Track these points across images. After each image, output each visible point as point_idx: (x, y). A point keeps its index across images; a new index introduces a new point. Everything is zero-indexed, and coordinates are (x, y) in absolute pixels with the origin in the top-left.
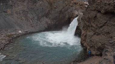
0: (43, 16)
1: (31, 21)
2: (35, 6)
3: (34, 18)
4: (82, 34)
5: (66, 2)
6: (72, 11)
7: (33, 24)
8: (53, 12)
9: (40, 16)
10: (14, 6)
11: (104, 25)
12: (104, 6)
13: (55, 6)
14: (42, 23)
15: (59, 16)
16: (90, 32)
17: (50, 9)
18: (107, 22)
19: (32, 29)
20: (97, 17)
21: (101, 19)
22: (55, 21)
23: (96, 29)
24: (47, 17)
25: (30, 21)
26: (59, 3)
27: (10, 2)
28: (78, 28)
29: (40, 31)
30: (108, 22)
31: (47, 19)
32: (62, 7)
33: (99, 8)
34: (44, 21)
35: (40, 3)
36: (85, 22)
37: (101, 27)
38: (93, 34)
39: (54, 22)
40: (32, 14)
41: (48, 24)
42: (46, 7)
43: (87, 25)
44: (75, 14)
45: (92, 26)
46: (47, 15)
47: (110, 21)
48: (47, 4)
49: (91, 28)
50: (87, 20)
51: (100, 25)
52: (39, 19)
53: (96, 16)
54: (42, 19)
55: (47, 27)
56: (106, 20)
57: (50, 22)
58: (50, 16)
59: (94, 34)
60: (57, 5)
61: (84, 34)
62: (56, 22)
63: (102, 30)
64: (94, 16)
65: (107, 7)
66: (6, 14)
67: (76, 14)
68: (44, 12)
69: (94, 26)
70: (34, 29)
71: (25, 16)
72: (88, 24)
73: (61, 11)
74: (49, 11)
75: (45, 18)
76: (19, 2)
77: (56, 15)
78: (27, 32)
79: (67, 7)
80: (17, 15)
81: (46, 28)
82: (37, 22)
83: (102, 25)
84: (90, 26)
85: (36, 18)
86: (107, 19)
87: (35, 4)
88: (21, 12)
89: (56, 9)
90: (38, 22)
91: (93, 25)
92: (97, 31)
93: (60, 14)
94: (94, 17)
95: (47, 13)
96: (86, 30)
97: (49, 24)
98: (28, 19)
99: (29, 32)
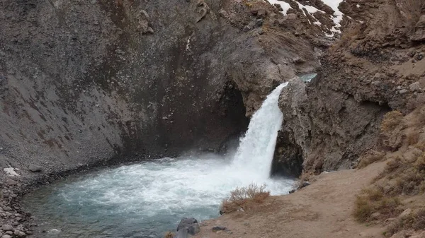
0: (85, 82)
1: (34, 114)
2: (36, 24)
3: (41, 94)
4: (304, 163)
6: (248, 64)
7: (50, 128)
8: (133, 57)
9: (69, 83)
11: (364, 132)
12: (359, 86)
13: (144, 24)
14: (92, 123)
15: (172, 78)
16: (331, 152)
17: (114, 38)
18: (369, 124)
19: (52, 155)
20: (347, 110)
21: (357, 117)
22: (154, 106)
23: (347, 142)
24: (105, 87)
25: (29, 117)
28: (284, 141)
29: (95, 166)
30: (372, 125)
31: (109, 100)
32: (182, 27)
33: (350, 88)
34: (96, 111)
36: (315, 121)
37: (359, 136)
38: (341, 157)
39: (149, 111)
40: (25, 72)
41: (120, 124)
43: (321, 132)
44: (265, 77)
45: (335, 135)
46: (103, 75)
47: (375, 120)
49: (333, 141)
50: (322, 115)
51: (355, 133)
52: (68, 101)
53: (344, 108)
54: (83, 97)
55: (120, 144)
56: (367, 119)
57: (127, 112)
58: (123, 79)
59: (345, 157)
60: (153, 14)
61: (312, 162)
62: (160, 110)
63: (360, 144)
64: (340, 107)
65: (366, 90)
67: (271, 76)
68: (86, 61)
69: (342, 133)
70: (62, 155)
72: (323, 127)
73: (177, 51)
74: (111, 49)
75: (95, 92)
77: (155, 74)
78: (39, 171)
79: (209, 25)
81: (116, 148)
82: (65, 120)
83: (359, 131)
84: (331, 133)
85: (52, 95)
86: (370, 116)
87: (31, 13)
89: (150, 39)
90: (69, 117)
91: (338, 131)
92: (350, 147)
93: (173, 65)
94: (340, 111)
95: (105, 66)
96: (319, 149)
97: (128, 123)
98: (15, 105)
99: (47, 171)
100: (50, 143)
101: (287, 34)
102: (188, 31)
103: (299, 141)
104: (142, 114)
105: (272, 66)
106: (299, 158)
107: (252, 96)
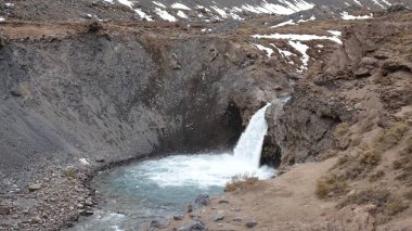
0: (134, 101)
1: (100, 122)
2: (102, 62)
3: (105, 109)
4: (282, 158)
5: (212, 47)
6: (244, 90)
7: (110, 132)
8: (167, 84)
9: (124, 101)
10: (31, 71)
11: (323, 137)
12: (320, 106)
13: (174, 62)
14: (139, 129)
15: (193, 99)
16: (300, 150)
17: (155, 72)
18: (326, 132)
19: (111, 151)
20: (312, 122)
21: (318, 126)
22: (180, 118)
23: (311, 144)
24: (148, 105)
25: (96, 124)
26: (186, 48)
27: (16, 53)
29: (140, 158)
30: (328, 132)
31: (150, 114)
32: (200, 65)
33: (313, 107)
34: (141, 121)
35: (116, 49)
36: (290, 129)
37: (319, 140)
38: (307, 154)
39: (177, 121)
40: (94, 94)
41: (157, 130)
42: (138, 64)
43: (294, 137)
44: (255, 99)
45: (303, 139)
46: (147, 97)
47: (331, 129)
48: (140, 54)
49: (302, 143)
50: (294, 125)
51: (316, 138)
52: (122, 114)
53: (309, 121)
54: (133, 111)
55: (157, 143)
56: (325, 128)
57: (162, 122)
58: (160, 99)
59: (310, 154)
60: (180, 56)
61: (287, 157)
62: (184, 121)
63: (320, 145)
64: (306, 120)
65: (324, 108)
66: (22, 102)
67: (259, 99)
68: (135, 87)
70: (118, 150)
71: (74, 103)
72: (295, 133)
73: (196, 81)
74: (152, 79)
75: (141, 108)
76: (44, 53)
77: (181, 96)
78: (102, 161)
80: (49, 104)
81: (155, 146)
82: (120, 126)
83: (319, 136)
84: (300, 138)
85: (112, 110)
86: (327, 126)
87: (99, 55)
88: (59, 90)
89: (178, 72)
90: (123, 125)
91: (305, 136)
92: (313, 147)
95: (148, 91)
96: (292, 148)
97: (163, 129)
98: (87, 116)
100: (110, 142)
101: (271, 70)
102: (204, 68)
103: (278, 143)
104: (172, 124)
105: (261, 91)
106: (278, 154)
107: (247, 112)
